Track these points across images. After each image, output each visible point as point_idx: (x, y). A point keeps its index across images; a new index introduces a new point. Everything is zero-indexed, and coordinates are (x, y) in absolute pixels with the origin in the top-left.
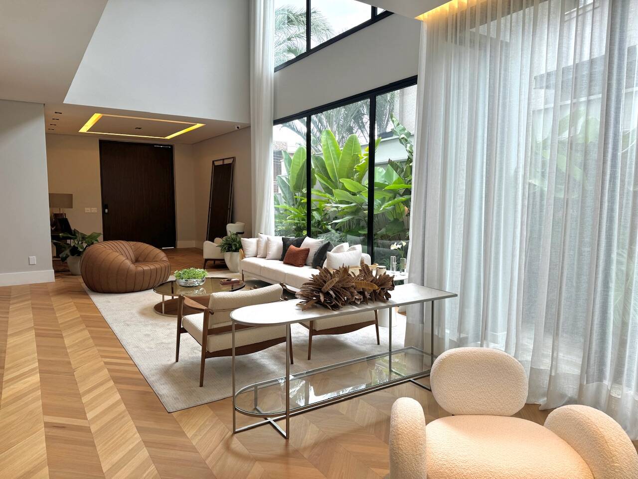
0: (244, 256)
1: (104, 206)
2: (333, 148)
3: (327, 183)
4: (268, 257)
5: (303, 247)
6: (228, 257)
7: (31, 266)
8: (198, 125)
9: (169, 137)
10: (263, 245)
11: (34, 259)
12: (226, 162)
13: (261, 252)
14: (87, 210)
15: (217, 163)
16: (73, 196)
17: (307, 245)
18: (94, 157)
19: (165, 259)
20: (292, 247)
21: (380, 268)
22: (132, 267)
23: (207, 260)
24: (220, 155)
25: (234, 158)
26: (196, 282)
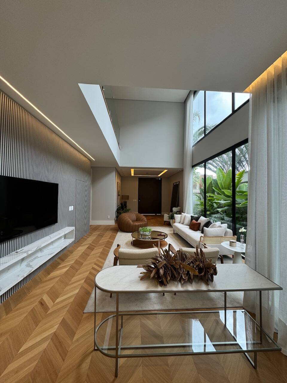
0: (175, 222)
1: (139, 199)
2: (222, 176)
3: (218, 191)
4: (184, 224)
5: (199, 221)
6: (171, 221)
7: (108, 219)
8: (166, 171)
9: (159, 176)
10: (183, 218)
11: (109, 217)
12: (177, 183)
13: (182, 222)
14: (134, 200)
15: (175, 184)
16: (129, 196)
17: (201, 221)
18: (136, 183)
19: (146, 220)
20: (194, 221)
21: (232, 242)
22: (132, 223)
23: (165, 221)
24: (175, 181)
25: (179, 182)
26: (147, 233)
